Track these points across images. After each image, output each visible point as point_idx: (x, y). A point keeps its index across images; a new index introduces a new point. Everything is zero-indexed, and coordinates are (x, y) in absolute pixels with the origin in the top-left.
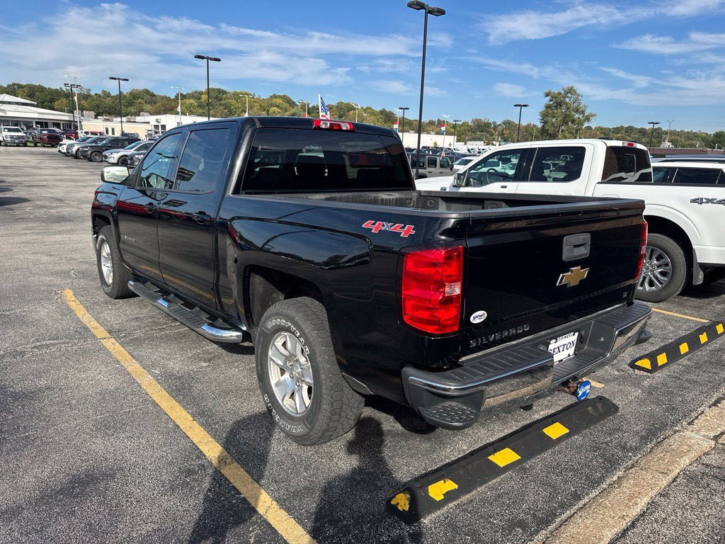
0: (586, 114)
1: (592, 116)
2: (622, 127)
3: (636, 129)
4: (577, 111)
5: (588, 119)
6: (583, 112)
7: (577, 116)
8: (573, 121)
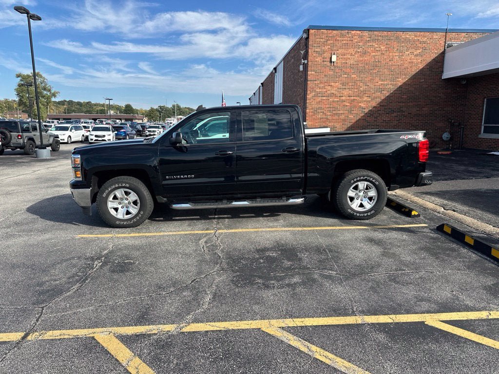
0: (53, 92)
1: (57, 93)
2: (65, 101)
3: (75, 102)
4: (45, 89)
5: (54, 95)
6: (49, 90)
7: (45, 92)
8: (43, 97)
